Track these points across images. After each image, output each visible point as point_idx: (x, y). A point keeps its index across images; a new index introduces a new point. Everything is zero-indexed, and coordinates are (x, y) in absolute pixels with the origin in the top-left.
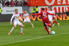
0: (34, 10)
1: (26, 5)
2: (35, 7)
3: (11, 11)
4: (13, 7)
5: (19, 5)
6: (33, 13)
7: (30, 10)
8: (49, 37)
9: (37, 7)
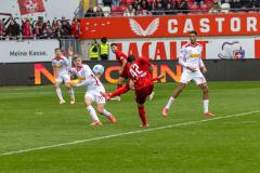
0: (95, 50)
1: (71, 34)
2: (99, 41)
3: (25, 54)
4: (31, 41)
5: (49, 36)
6: (92, 59)
7: (83, 50)
8: (142, 135)
9: (104, 41)
